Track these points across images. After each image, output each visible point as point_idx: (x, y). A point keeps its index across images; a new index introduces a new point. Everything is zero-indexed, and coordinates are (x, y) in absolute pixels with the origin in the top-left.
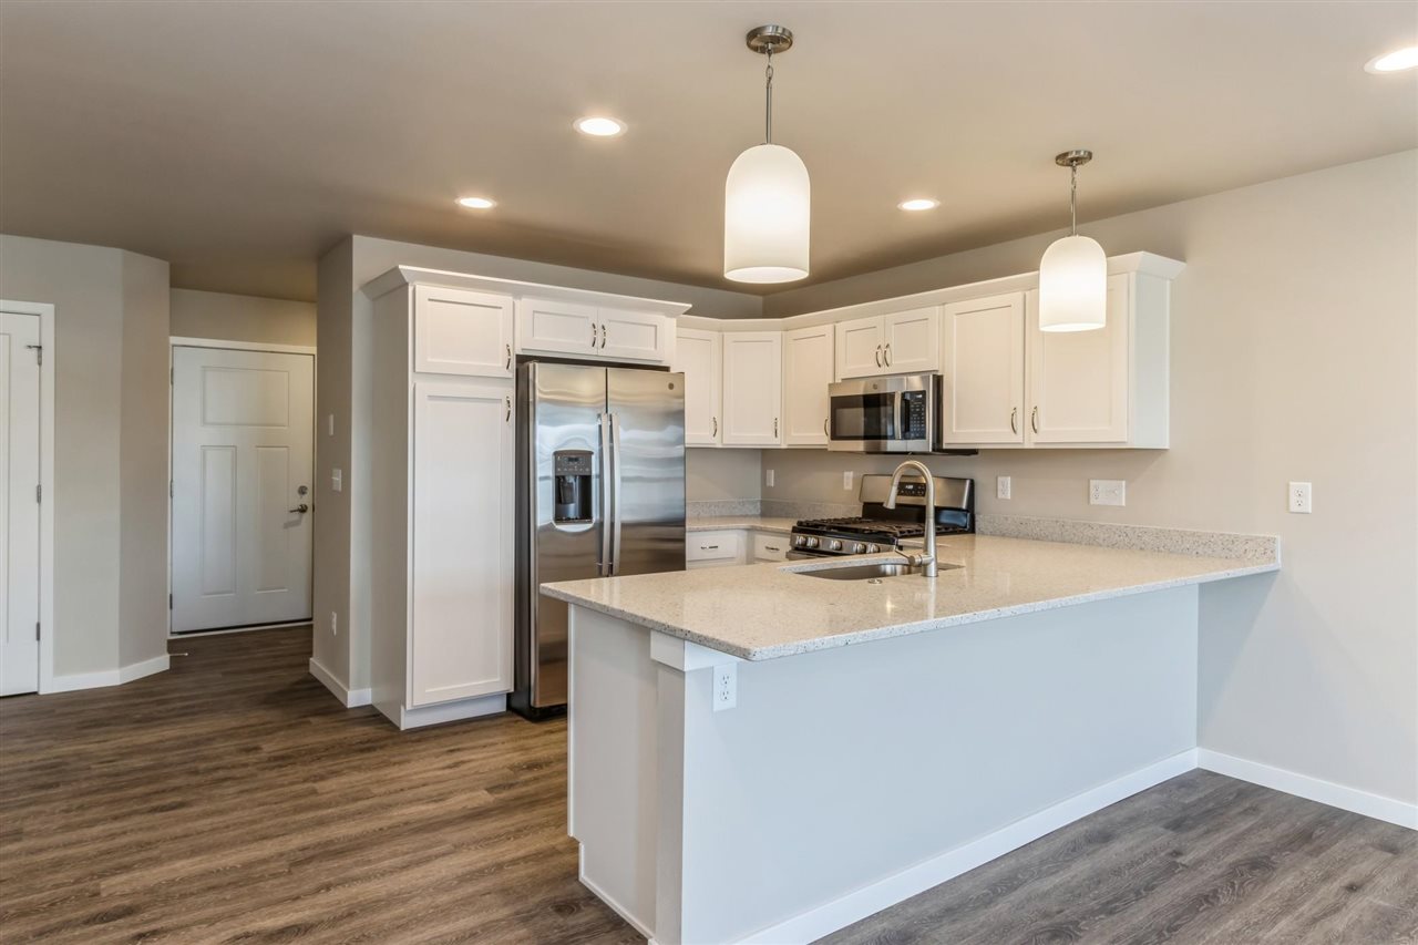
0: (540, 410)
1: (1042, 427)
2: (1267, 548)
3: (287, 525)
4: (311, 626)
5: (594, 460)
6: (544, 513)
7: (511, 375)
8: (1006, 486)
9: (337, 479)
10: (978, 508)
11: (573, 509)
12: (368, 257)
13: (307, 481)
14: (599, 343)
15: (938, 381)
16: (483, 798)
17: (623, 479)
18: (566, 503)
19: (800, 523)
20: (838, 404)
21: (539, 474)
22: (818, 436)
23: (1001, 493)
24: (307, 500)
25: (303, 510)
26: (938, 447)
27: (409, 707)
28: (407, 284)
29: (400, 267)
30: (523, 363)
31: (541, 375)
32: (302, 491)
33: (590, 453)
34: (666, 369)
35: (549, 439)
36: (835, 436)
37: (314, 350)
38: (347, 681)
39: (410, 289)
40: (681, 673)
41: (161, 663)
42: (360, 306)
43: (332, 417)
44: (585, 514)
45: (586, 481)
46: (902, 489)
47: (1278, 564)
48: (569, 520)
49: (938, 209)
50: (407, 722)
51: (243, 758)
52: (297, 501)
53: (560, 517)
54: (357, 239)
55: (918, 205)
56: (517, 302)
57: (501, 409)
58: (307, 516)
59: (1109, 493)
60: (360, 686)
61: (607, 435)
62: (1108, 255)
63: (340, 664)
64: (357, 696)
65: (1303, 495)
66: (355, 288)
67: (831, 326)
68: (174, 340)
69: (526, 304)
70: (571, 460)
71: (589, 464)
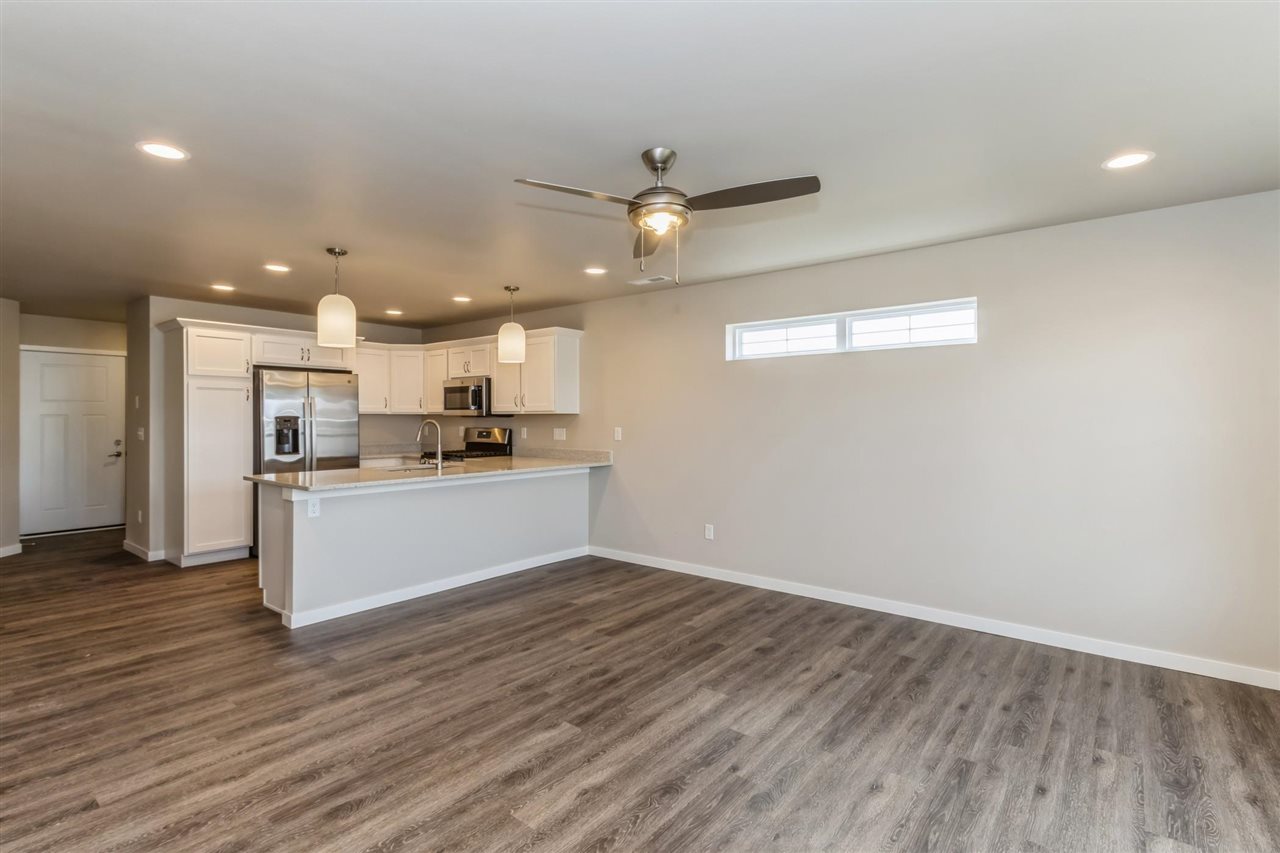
0: (266, 392)
1: (526, 404)
2: (607, 456)
3: (106, 465)
4: (124, 529)
5: (300, 421)
6: (269, 452)
7: (251, 376)
8: (524, 431)
9: (141, 433)
10: (514, 443)
11: (287, 447)
12: (159, 308)
13: (121, 436)
14: (306, 358)
15: (489, 381)
16: (224, 586)
17: (318, 435)
18: (284, 444)
19: (425, 453)
20: (448, 391)
21: (266, 433)
22: (438, 407)
23: (523, 435)
24: (121, 448)
25: (118, 455)
26: (489, 414)
27: (186, 553)
28: (182, 328)
29: (178, 319)
30: (258, 369)
31: (266, 375)
32: (118, 443)
33: (297, 418)
34: (350, 372)
35: (273, 408)
36: (446, 408)
37: (125, 353)
38: (148, 547)
39: (185, 330)
40: (292, 502)
41: (17, 549)
42: (156, 338)
43: (137, 398)
44: (295, 450)
45: (296, 433)
46: (480, 435)
47: (612, 462)
48: (285, 453)
49: (471, 302)
50: (185, 563)
51: (81, 583)
52: (114, 449)
53: (279, 451)
54: (153, 299)
55: (462, 299)
56: (253, 337)
57: (243, 395)
58: (121, 459)
59: (560, 434)
60: (156, 549)
61: (308, 407)
62: (526, 329)
63: (145, 542)
64: (155, 554)
65: (619, 431)
66: (152, 325)
67: (445, 351)
68: (22, 347)
69: (258, 338)
70: (285, 421)
71: (297, 424)
